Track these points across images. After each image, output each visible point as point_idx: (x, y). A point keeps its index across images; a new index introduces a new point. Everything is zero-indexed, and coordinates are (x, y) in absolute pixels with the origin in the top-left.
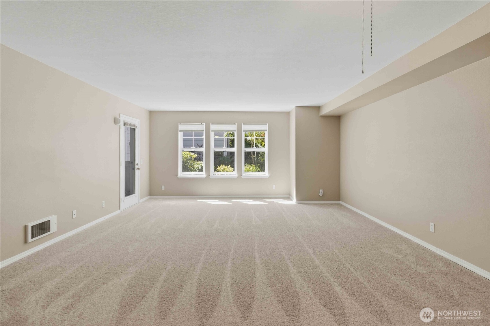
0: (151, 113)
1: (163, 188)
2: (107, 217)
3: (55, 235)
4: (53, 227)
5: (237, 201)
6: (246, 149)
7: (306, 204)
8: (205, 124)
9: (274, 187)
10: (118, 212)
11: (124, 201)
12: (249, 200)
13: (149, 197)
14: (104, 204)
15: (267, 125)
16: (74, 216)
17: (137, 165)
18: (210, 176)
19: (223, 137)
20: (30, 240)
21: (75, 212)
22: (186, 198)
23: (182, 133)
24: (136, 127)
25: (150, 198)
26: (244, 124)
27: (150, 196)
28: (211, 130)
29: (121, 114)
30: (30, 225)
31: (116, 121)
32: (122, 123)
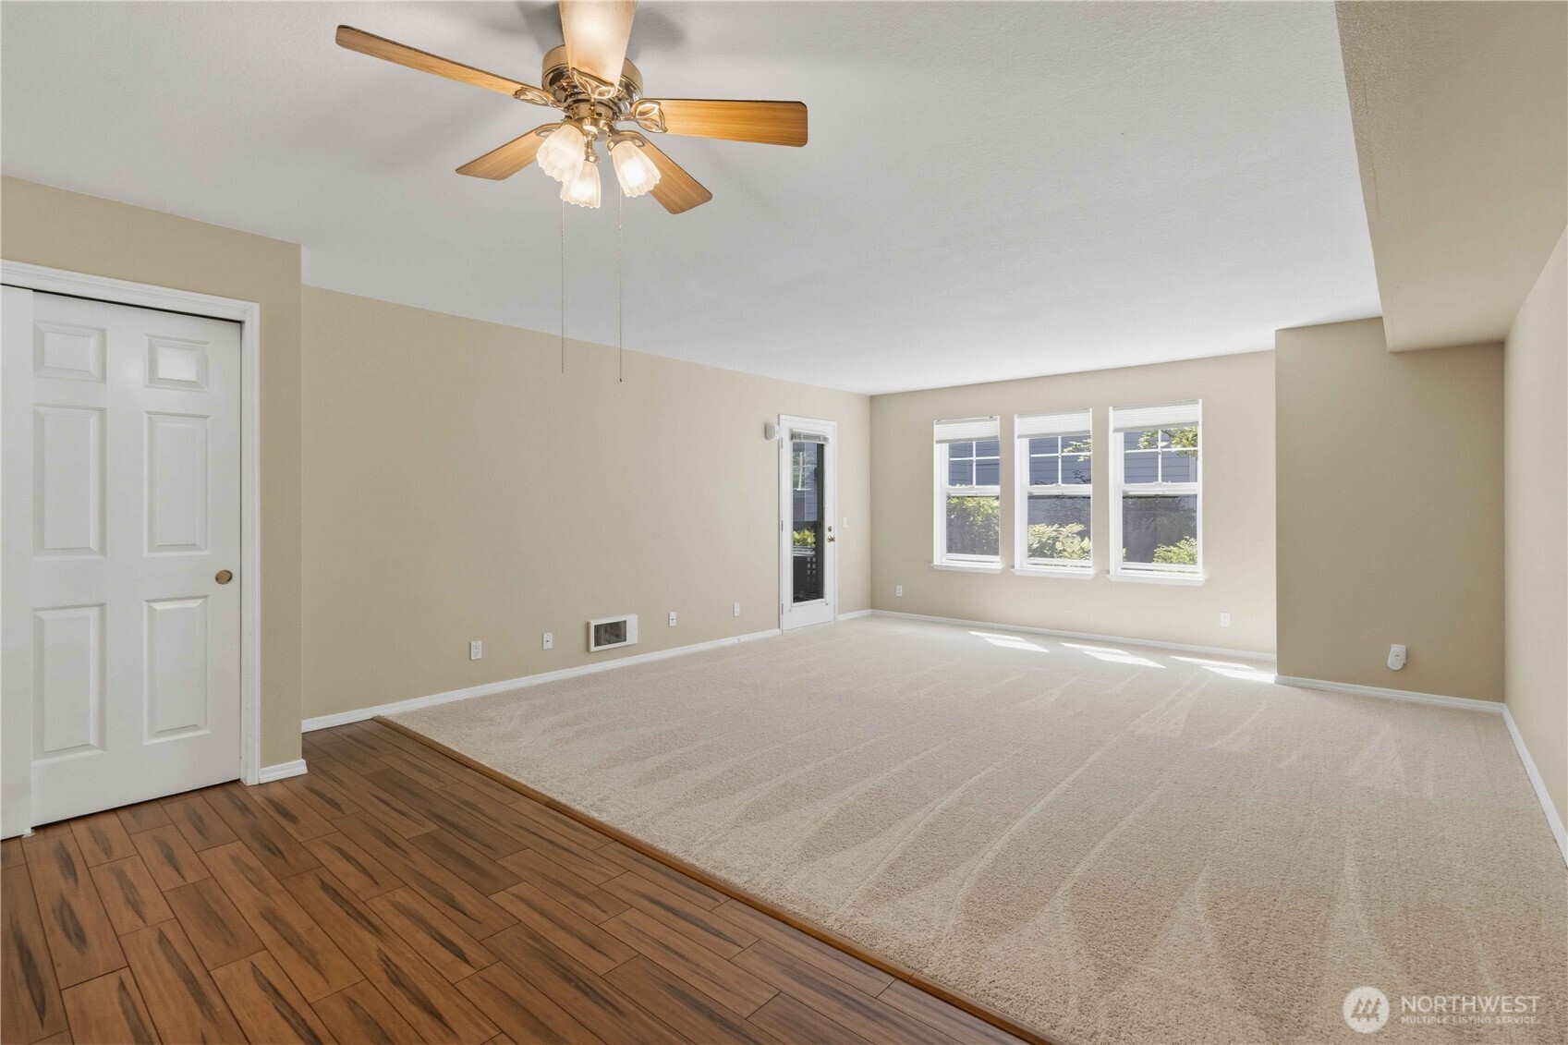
0: (874, 400)
1: (899, 591)
2: (744, 638)
3: (633, 650)
4: (632, 635)
5: (1075, 649)
6: (1128, 489)
7: (1313, 690)
8: (998, 417)
9: (1225, 620)
10: (776, 632)
11: (790, 611)
12: (1120, 651)
13: (869, 612)
14: (737, 610)
15: (1198, 403)
16: (673, 623)
17: (830, 530)
18: (1013, 567)
19: (1062, 452)
20: (593, 648)
21: (673, 615)
22: (941, 624)
23: (946, 447)
24: (825, 439)
25: (873, 616)
26: (1115, 408)
27: (872, 608)
28: (1016, 434)
29: (781, 416)
30: (594, 623)
31: (767, 432)
32: (786, 436)
